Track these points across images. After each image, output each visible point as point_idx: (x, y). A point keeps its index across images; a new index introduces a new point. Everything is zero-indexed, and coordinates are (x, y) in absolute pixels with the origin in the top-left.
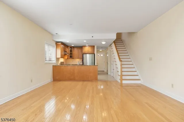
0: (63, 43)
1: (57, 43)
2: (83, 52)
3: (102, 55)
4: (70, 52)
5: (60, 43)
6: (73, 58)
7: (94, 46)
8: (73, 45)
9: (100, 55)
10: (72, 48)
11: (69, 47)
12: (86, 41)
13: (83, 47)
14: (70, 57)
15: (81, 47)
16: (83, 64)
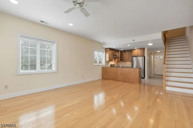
0: (111, 49)
1: (106, 49)
2: (133, 55)
3: (161, 57)
4: (121, 55)
5: (108, 49)
6: (124, 61)
7: (144, 49)
8: (122, 50)
9: (159, 57)
10: (122, 52)
11: (120, 51)
12: (129, 45)
13: (133, 50)
14: (121, 60)
15: (131, 51)
16: (132, 67)
